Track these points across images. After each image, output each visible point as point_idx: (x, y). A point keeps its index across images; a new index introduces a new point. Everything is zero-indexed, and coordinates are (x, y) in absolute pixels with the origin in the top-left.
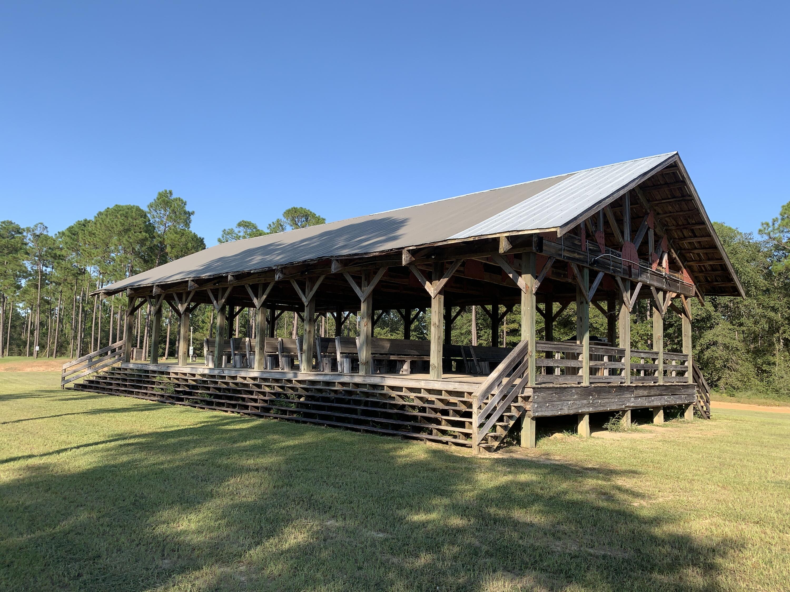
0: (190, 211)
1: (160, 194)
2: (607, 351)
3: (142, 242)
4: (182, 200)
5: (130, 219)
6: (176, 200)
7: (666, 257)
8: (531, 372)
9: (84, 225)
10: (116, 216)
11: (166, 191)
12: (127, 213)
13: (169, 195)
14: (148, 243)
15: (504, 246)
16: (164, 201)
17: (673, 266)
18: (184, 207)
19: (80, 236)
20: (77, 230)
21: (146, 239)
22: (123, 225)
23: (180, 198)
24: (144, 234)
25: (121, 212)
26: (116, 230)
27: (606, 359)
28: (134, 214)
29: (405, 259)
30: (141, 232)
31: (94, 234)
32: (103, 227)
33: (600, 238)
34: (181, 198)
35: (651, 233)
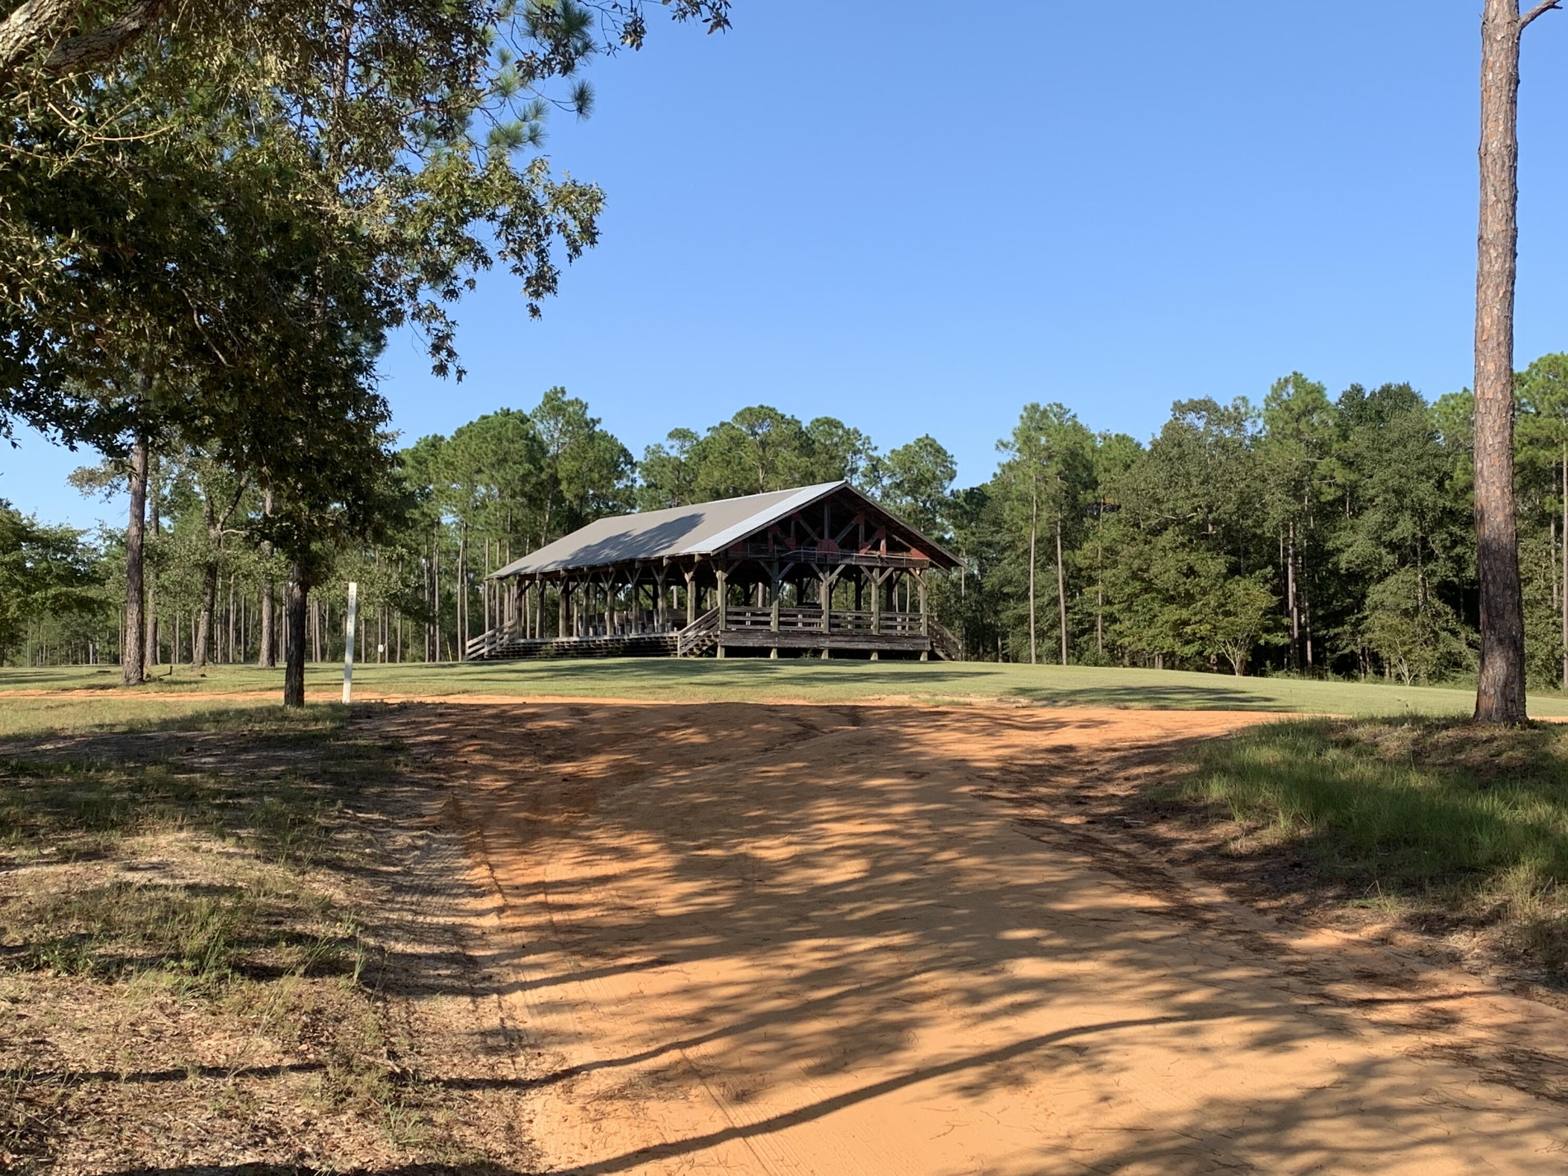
0: (596, 418)
1: (546, 395)
2: (800, 612)
3: (524, 478)
4: (581, 403)
5: (505, 443)
6: (571, 403)
7: (883, 543)
8: (721, 624)
9: (434, 446)
10: (485, 438)
11: (555, 388)
12: (500, 433)
13: (560, 395)
14: (534, 480)
15: (697, 559)
16: (553, 408)
17: (892, 547)
18: (584, 413)
19: (431, 465)
20: (424, 454)
21: (530, 473)
22: (495, 453)
23: (577, 400)
24: (527, 465)
25: (492, 432)
26: (487, 461)
27: (800, 616)
28: (511, 435)
29: (665, 562)
30: (520, 463)
31: (452, 464)
32: (467, 456)
33: (791, 541)
34: (581, 398)
35: (862, 529)
